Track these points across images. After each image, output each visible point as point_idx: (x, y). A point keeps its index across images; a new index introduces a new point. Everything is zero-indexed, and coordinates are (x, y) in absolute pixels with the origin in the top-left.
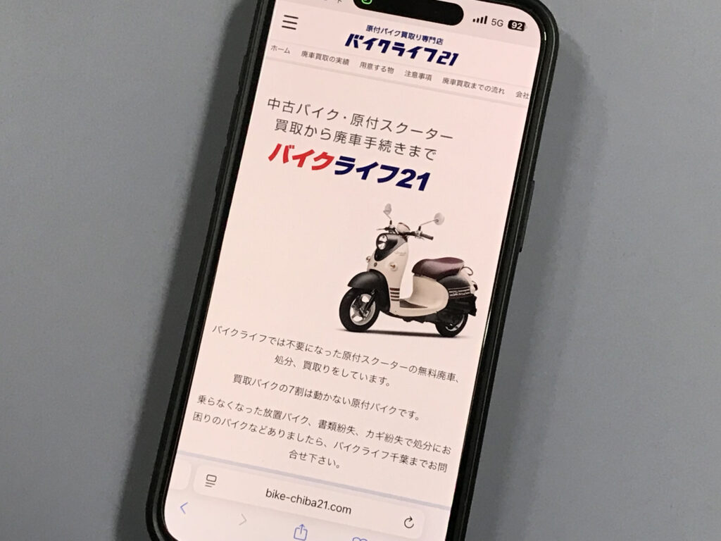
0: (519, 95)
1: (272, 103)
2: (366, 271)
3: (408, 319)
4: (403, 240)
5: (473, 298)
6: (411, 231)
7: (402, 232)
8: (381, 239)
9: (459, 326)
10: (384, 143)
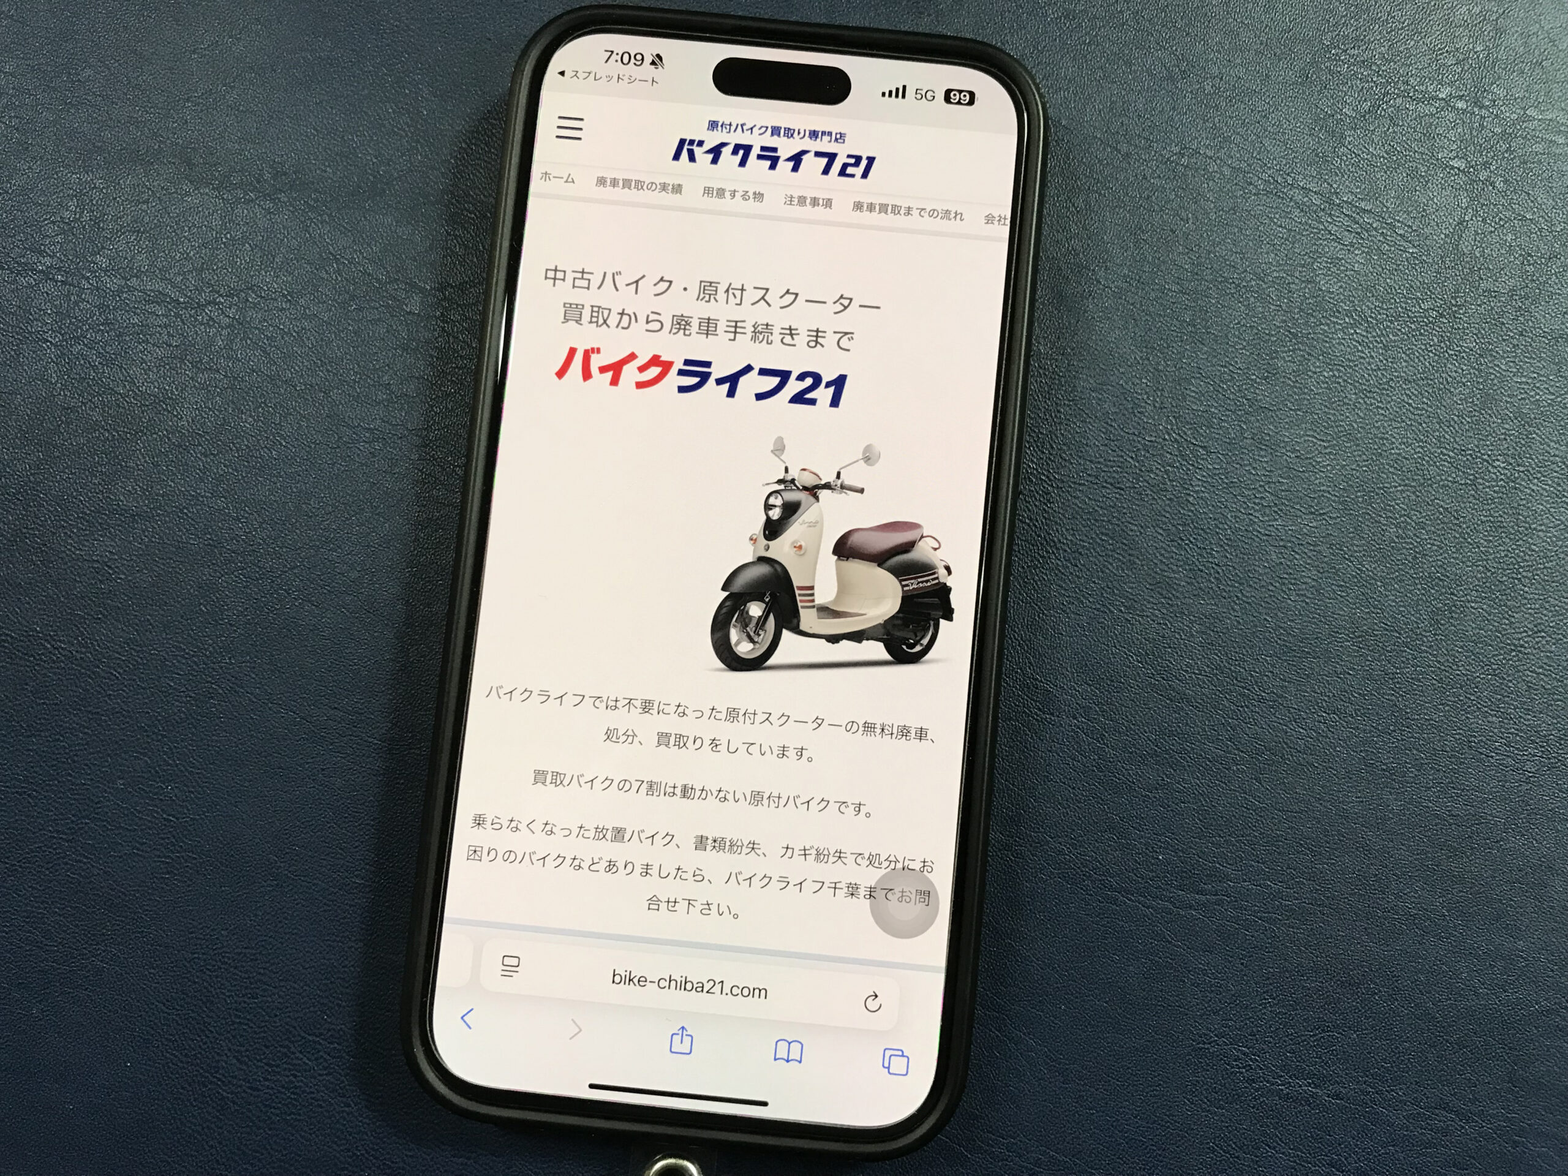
0: (989, 219)
1: (551, 274)
2: (750, 559)
3: (834, 639)
4: (812, 499)
5: (944, 591)
6: (823, 482)
7: (806, 485)
8: (772, 501)
9: (925, 641)
10: (759, 328)
